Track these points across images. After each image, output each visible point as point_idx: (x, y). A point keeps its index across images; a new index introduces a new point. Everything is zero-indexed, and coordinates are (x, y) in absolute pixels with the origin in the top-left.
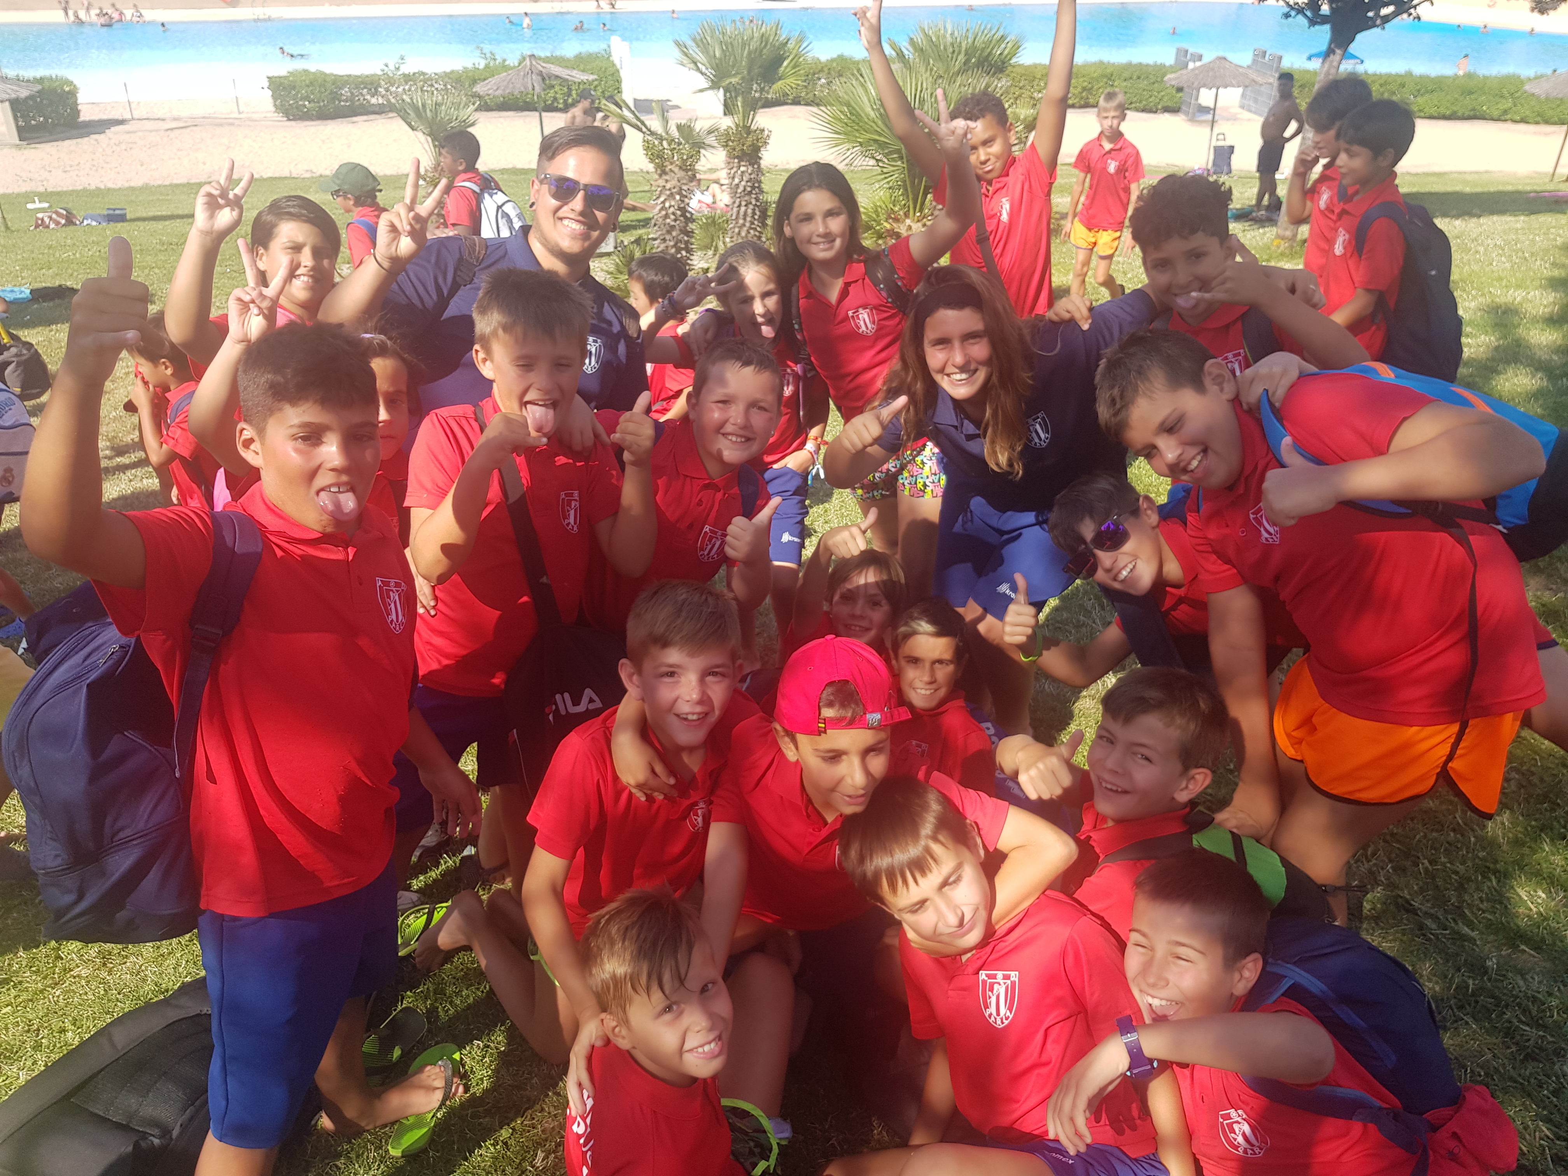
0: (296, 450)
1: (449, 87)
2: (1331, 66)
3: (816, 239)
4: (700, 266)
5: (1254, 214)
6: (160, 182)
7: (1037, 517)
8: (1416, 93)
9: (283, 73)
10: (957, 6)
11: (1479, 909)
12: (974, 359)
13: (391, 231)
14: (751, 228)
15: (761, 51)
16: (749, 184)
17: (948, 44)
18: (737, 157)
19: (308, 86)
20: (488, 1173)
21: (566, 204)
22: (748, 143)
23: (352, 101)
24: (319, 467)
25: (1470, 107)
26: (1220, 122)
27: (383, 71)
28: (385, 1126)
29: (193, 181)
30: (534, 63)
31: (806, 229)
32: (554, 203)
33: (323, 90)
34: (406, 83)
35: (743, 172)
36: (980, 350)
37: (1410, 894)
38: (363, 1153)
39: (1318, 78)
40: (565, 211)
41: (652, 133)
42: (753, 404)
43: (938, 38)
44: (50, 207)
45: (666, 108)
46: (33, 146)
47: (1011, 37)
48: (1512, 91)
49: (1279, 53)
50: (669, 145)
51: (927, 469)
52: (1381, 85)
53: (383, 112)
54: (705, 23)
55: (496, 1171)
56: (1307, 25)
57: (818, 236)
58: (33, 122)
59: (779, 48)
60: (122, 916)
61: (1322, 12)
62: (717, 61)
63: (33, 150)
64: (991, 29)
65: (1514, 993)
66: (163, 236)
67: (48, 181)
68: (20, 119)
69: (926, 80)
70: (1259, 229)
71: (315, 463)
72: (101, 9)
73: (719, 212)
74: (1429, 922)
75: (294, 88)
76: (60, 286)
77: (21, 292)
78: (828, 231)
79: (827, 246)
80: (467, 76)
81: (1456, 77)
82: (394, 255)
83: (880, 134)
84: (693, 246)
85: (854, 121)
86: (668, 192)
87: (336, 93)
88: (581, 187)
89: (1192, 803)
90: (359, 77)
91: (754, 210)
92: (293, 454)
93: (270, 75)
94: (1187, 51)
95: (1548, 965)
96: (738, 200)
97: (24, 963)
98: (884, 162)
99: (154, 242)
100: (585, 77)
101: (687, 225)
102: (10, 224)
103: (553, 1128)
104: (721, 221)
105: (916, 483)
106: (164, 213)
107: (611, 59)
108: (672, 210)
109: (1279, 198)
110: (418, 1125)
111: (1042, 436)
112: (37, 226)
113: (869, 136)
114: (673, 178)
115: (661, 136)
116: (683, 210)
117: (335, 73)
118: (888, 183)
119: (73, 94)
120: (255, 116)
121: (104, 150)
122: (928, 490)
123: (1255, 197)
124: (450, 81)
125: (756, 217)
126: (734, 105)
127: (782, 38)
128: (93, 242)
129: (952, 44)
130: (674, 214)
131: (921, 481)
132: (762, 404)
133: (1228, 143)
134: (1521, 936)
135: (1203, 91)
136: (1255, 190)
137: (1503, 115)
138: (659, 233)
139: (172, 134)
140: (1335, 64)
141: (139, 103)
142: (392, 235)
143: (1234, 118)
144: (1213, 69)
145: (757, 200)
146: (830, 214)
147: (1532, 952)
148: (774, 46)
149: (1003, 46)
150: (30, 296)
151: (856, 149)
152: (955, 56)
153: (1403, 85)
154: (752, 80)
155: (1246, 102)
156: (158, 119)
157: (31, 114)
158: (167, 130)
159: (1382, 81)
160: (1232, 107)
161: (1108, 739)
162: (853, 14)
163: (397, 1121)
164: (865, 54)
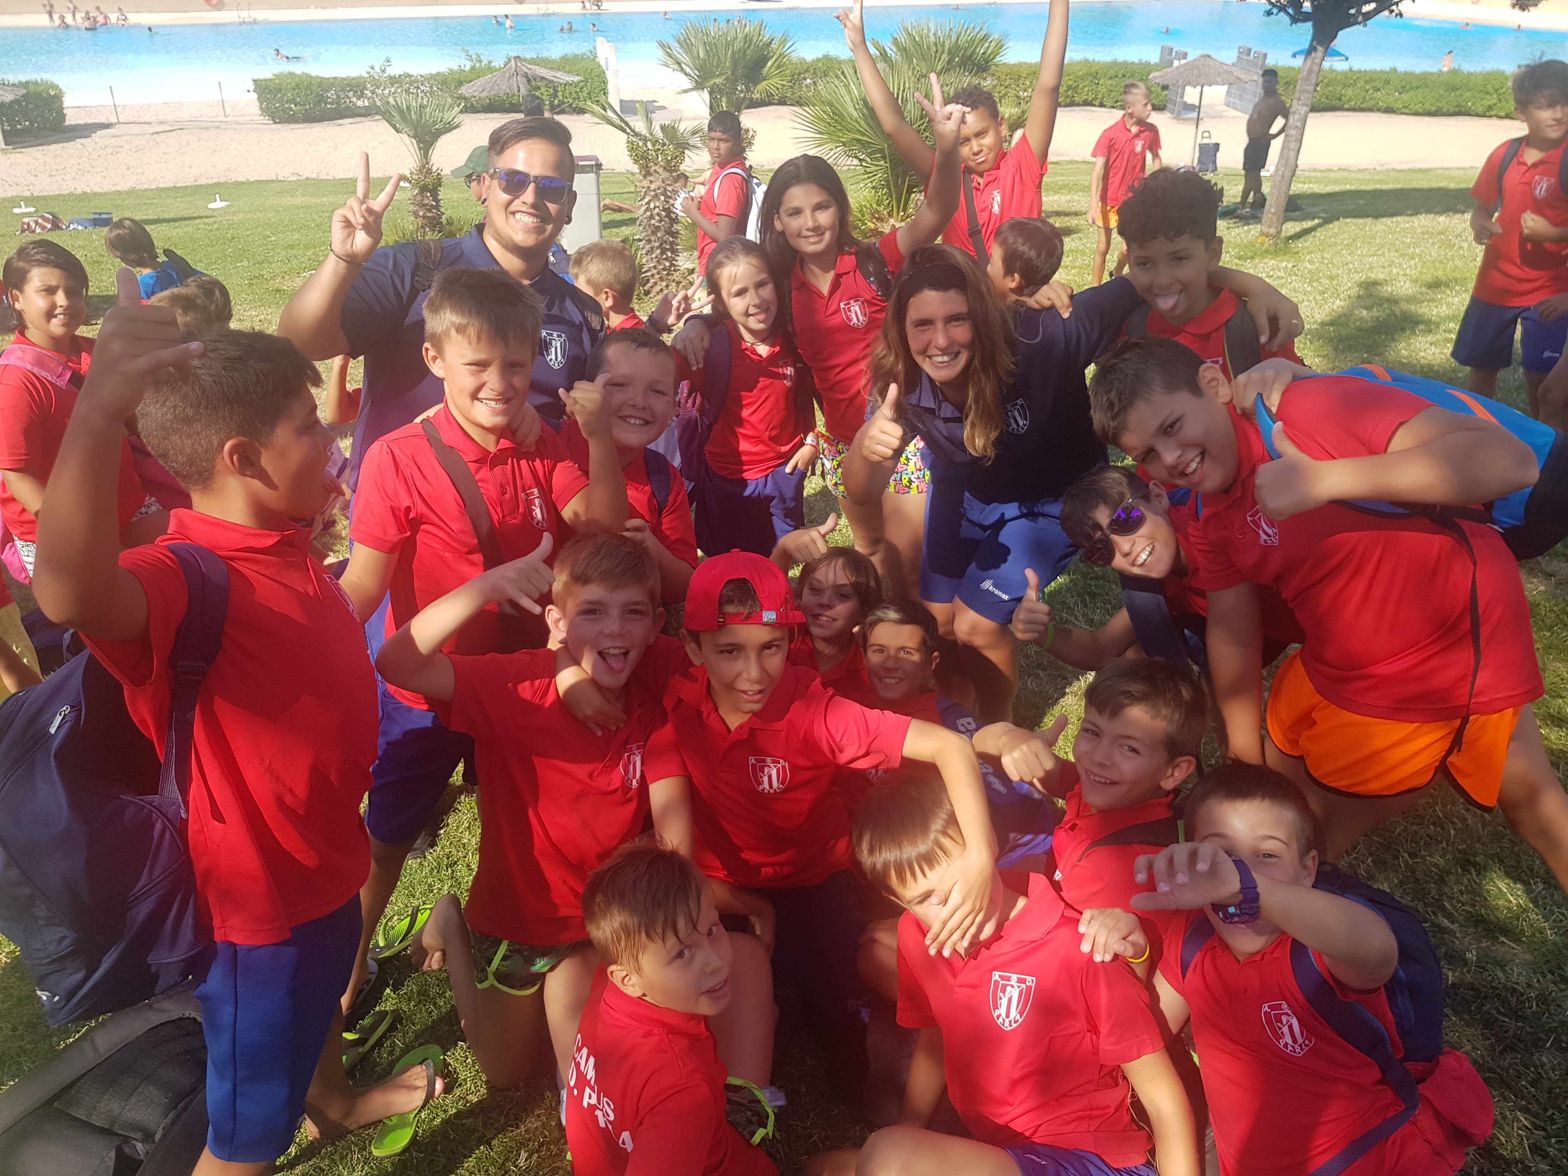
1: (435, 88)
2: (1313, 63)
3: (805, 233)
4: (686, 266)
5: (1239, 212)
6: (146, 186)
7: (1020, 510)
8: (1401, 90)
9: (269, 76)
10: (942, 6)
11: (1459, 902)
12: (956, 342)
13: (345, 227)
15: (745, 51)
17: (932, 43)
19: (294, 89)
20: (472, 1173)
21: (518, 197)
23: (338, 104)
25: (1455, 104)
26: (1205, 120)
27: (369, 73)
28: (368, 1126)
29: (179, 185)
30: (519, 64)
31: (795, 224)
32: (505, 197)
33: (309, 93)
34: (392, 85)
36: (963, 332)
37: (1390, 888)
38: (347, 1155)
39: (1300, 76)
40: (517, 205)
41: (636, 134)
42: (652, 388)
43: (921, 37)
44: (36, 211)
45: (650, 108)
46: (19, 150)
47: (995, 36)
48: (1497, 87)
49: (1265, 51)
50: (654, 146)
51: (912, 464)
52: (1366, 82)
53: (370, 115)
54: (689, 25)
55: (479, 1171)
56: (1289, 22)
57: (808, 230)
58: (19, 127)
59: (762, 48)
61: (1304, 10)
62: (701, 62)
63: (18, 155)
64: (974, 28)
65: (1493, 984)
67: (34, 185)
68: (6, 124)
69: (909, 79)
70: (1243, 226)
72: (87, 13)
75: (280, 91)
78: (817, 224)
79: (816, 239)
80: (452, 78)
81: (1441, 73)
82: (350, 252)
83: (863, 134)
84: (678, 247)
85: (836, 121)
86: (653, 193)
87: (322, 95)
88: (532, 179)
89: (1176, 791)
90: (344, 79)
93: (256, 78)
94: (1172, 49)
95: (1528, 957)
98: (867, 162)
100: (570, 78)
101: (672, 226)
103: (536, 1128)
105: (901, 480)
106: (150, 217)
107: (597, 60)
108: (657, 210)
109: (1263, 195)
110: (402, 1124)
111: (1021, 423)
112: (23, 231)
113: (851, 136)
114: (658, 179)
115: (646, 137)
116: (668, 211)
117: (321, 75)
118: (872, 182)
119: (58, 97)
120: (241, 119)
121: (90, 154)
122: (914, 486)
123: (1240, 194)
124: (436, 83)
127: (766, 39)
128: (79, 247)
129: (936, 44)
130: (658, 214)
131: (907, 477)
132: (660, 387)
133: (1214, 140)
134: (1500, 928)
135: (1188, 89)
136: (1241, 188)
137: (1488, 111)
138: (645, 233)
139: (158, 138)
140: (1317, 61)
141: (125, 106)
142: (347, 231)
143: (1219, 116)
144: (1197, 67)
146: (818, 207)
147: (1511, 944)
148: (758, 46)
149: (986, 45)
151: (839, 149)
152: (938, 55)
153: (1387, 82)
154: (736, 81)
155: (1232, 100)
156: (144, 123)
157: (17, 119)
158: (154, 133)
159: (1367, 78)
160: (1218, 105)
161: (1093, 731)
162: (835, 15)
163: (380, 1121)
164: (851, 54)
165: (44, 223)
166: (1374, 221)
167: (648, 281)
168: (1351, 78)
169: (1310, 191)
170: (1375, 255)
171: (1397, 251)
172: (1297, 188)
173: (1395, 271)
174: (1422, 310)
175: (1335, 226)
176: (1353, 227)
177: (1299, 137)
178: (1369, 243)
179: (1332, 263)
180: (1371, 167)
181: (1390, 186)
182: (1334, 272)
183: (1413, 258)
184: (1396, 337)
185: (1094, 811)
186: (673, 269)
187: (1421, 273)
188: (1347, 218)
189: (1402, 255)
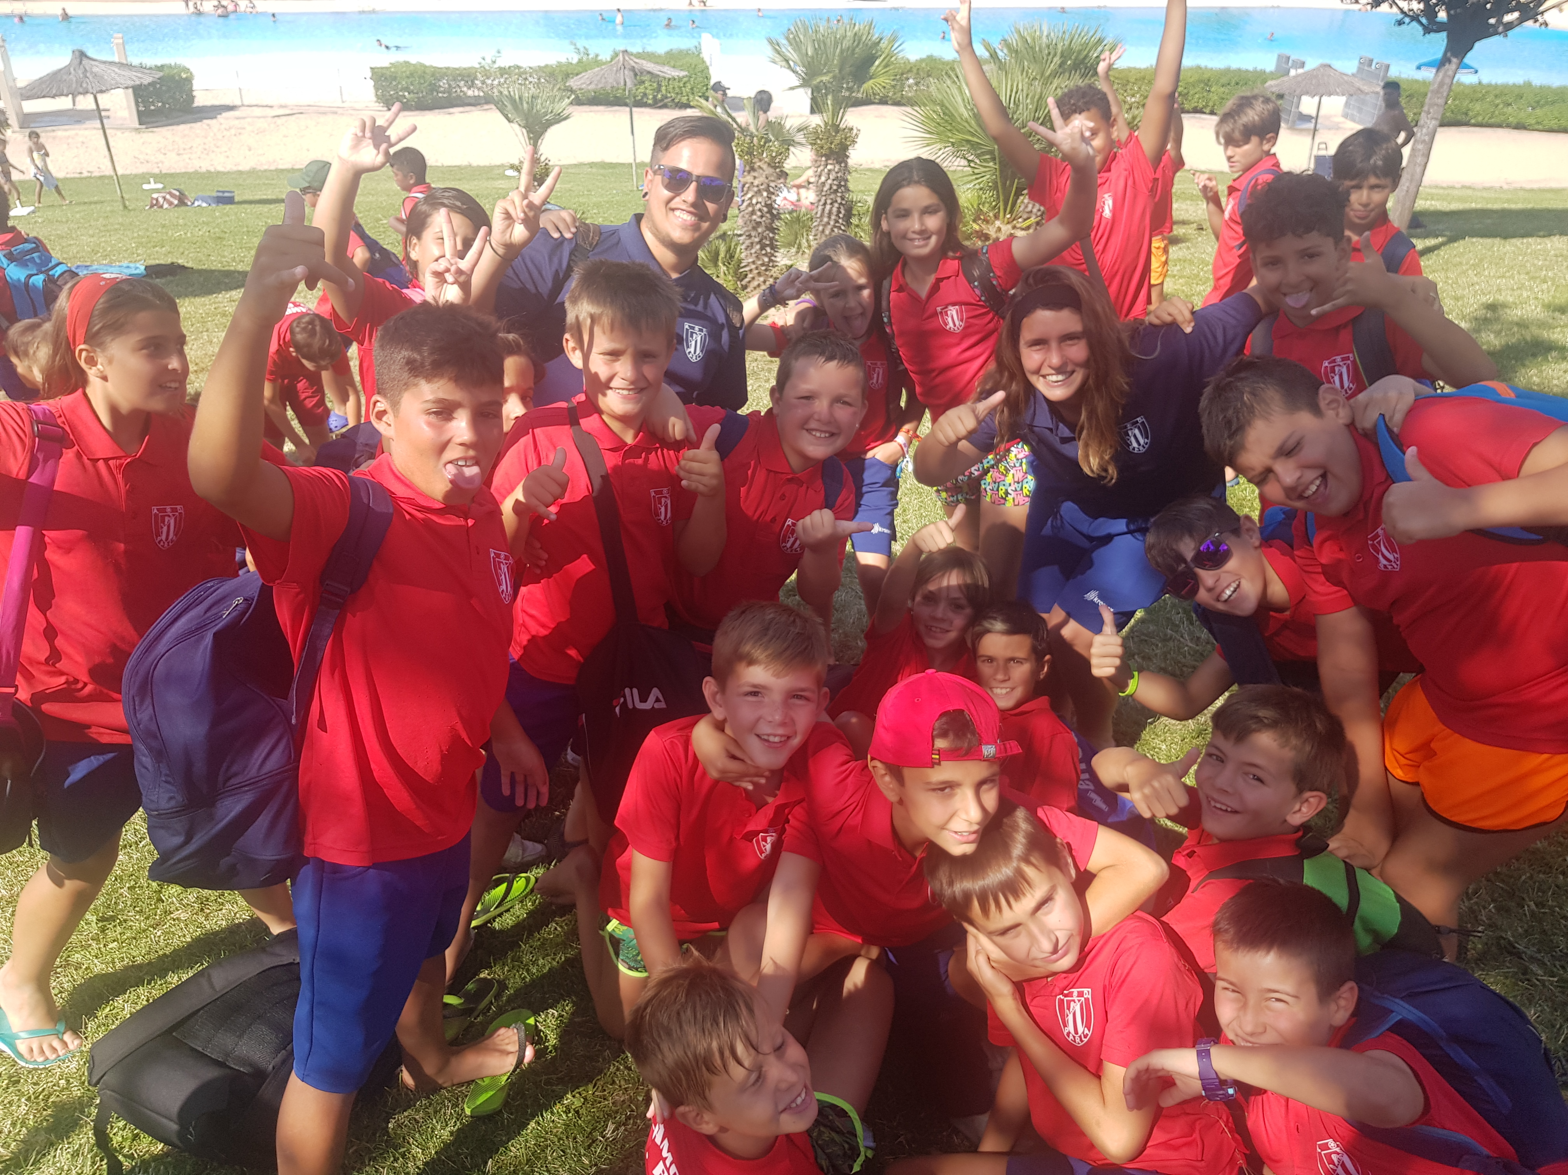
0: (429, 424)
1: (543, 80)
2: (1445, 75)
3: (911, 235)
4: (783, 263)
6: (266, 167)
7: (1127, 526)
8: (1534, 105)
9: (384, 64)
12: (1071, 361)
13: (505, 219)
14: (835, 226)
15: (854, 50)
16: (835, 182)
17: (1044, 45)
18: (825, 155)
19: (408, 77)
20: (560, 1139)
21: (678, 195)
22: (836, 142)
23: (450, 93)
24: (449, 441)
26: (1321, 131)
27: (480, 64)
28: (461, 1085)
29: (297, 167)
30: (627, 58)
31: (903, 225)
32: (667, 194)
33: (423, 81)
34: (502, 76)
35: (830, 171)
36: (1078, 351)
37: (1513, 936)
38: (440, 1109)
39: (1431, 88)
40: (677, 202)
42: (838, 400)
43: (1034, 39)
44: (164, 188)
46: (151, 130)
47: (1109, 40)
49: (1387, 62)
50: (759, 142)
51: (1010, 475)
52: (1496, 96)
53: (479, 104)
54: (799, 23)
56: (1422, 33)
57: (914, 232)
58: (152, 108)
59: (871, 47)
60: (225, 862)
61: (1438, 20)
62: (809, 59)
63: (150, 134)
64: (1088, 31)
66: (268, 218)
67: (162, 162)
68: (141, 105)
69: (1021, 82)
71: (445, 437)
73: (803, 210)
74: (1534, 968)
75: (395, 78)
76: (173, 263)
77: (137, 268)
78: (923, 228)
79: (922, 243)
80: (561, 71)
82: (508, 242)
83: (973, 135)
84: (779, 243)
85: (946, 121)
86: (756, 189)
87: (434, 84)
88: (694, 178)
89: (1305, 827)
90: (457, 69)
91: (839, 208)
92: (426, 428)
94: (1289, 58)
96: (824, 198)
97: (129, 903)
98: (976, 164)
99: (261, 224)
100: (676, 73)
101: (773, 222)
102: (127, 203)
103: (623, 1101)
104: (805, 218)
105: (998, 490)
106: (269, 197)
107: (701, 55)
108: (759, 206)
110: (493, 1087)
111: (1142, 441)
112: (152, 206)
113: (961, 136)
114: (762, 175)
116: (770, 207)
117: (435, 65)
118: (979, 184)
119: (189, 80)
120: (357, 106)
121: (215, 135)
122: (1010, 498)
124: (544, 75)
125: (841, 216)
126: (824, 104)
127: (875, 37)
128: (203, 222)
129: (1048, 47)
130: (760, 210)
131: (1004, 488)
132: (846, 399)
135: (1305, 99)
138: (745, 229)
139: (279, 121)
140: (1450, 73)
141: (249, 90)
142: (507, 222)
143: (1336, 128)
144: (1316, 77)
145: (843, 198)
146: (927, 211)
148: (867, 45)
149: (1100, 49)
150: (144, 272)
151: (947, 149)
152: (1050, 58)
153: (1520, 97)
154: (843, 79)
155: (1350, 112)
156: (266, 106)
157: (151, 100)
158: (274, 117)
159: (1498, 92)
160: (1335, 116)
161: (1217, 756)
162: (942, 17)
163: (473, 1081)
164: (956, 55)
165: (172, 199)
166: (1503, 242)
167: (746, 275)
168: (1479, 93)
169: (1432, 208)
170: (1503, 277)
171: (1527, 273)
172: (1421, 204)
173: (1525, 295)
174: (1556, 336)
175: (1460, 246)
176: (1480, 247)
177: (1426, 152)
178: (1496, 264)
179: (1457, 283)
180: (1497, 185)
181: (1520, 206)
182: (1459, 293)
183: (1544, 281)
184: (1527, 363)
185: (1216, 841)
186: (771, 264)
187: (1553, 297)
188: (1473, 237)
189: (1533, 278)
